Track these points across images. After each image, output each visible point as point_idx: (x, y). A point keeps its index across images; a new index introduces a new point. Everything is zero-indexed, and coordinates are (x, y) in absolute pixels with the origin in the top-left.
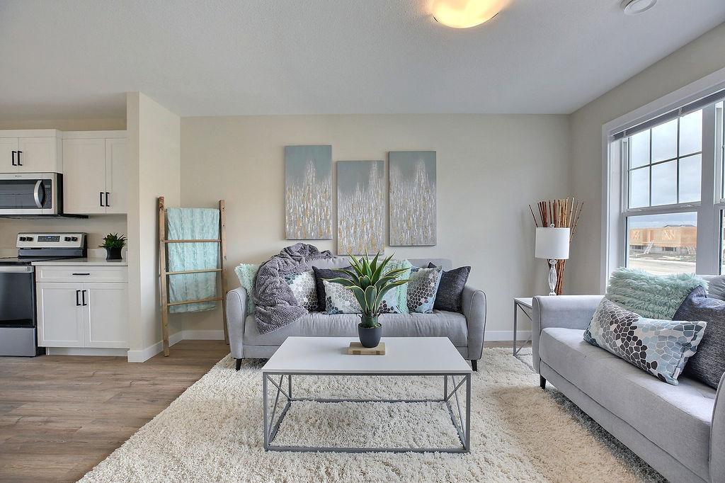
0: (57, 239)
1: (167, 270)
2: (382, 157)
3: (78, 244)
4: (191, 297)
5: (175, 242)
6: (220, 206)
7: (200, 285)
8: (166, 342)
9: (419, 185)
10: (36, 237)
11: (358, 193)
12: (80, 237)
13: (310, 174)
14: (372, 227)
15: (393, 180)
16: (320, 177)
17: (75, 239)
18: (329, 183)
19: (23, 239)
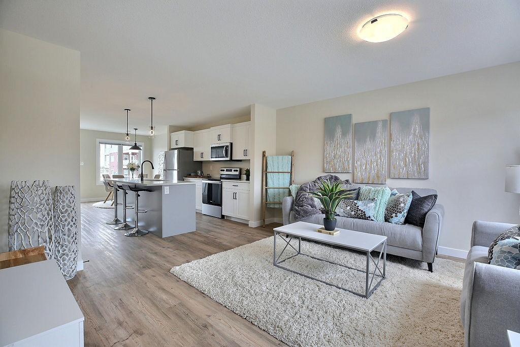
0: (231, 171)
1: (266, 186)
2: (386, 117)
3: (237, 173)
4: (277, 200)
5: (270, 172)
6: (292, 154)
7: (281, 195)
8: (264, 221)
9: (414, 134)
10: (225, 169)
11: (368, 142)
12: (238, 169)
13: (339, 132)
14: (377, 165)
15: (393, 133)
16: (344, 134)
17: (237, 171)
18: (350, 137)
19: (221, 170)
